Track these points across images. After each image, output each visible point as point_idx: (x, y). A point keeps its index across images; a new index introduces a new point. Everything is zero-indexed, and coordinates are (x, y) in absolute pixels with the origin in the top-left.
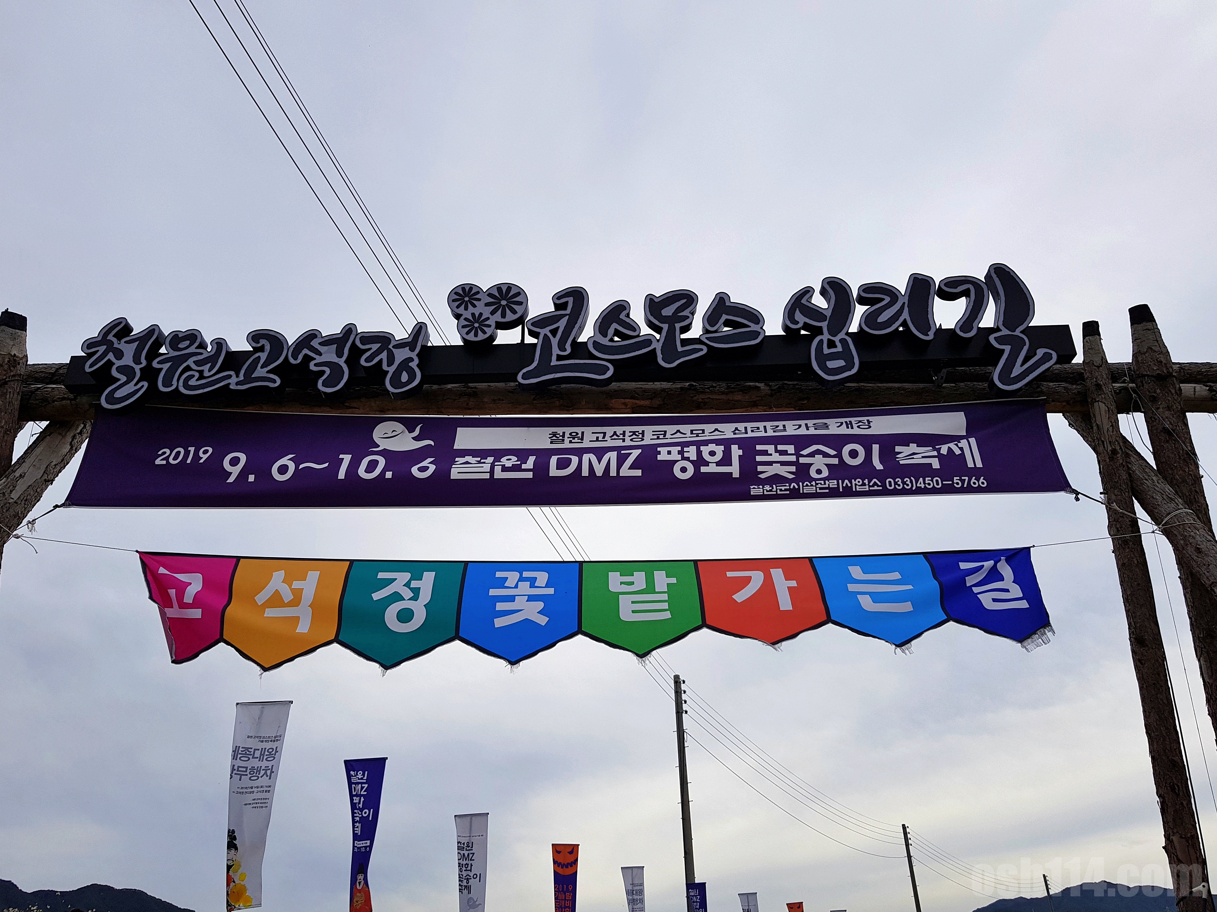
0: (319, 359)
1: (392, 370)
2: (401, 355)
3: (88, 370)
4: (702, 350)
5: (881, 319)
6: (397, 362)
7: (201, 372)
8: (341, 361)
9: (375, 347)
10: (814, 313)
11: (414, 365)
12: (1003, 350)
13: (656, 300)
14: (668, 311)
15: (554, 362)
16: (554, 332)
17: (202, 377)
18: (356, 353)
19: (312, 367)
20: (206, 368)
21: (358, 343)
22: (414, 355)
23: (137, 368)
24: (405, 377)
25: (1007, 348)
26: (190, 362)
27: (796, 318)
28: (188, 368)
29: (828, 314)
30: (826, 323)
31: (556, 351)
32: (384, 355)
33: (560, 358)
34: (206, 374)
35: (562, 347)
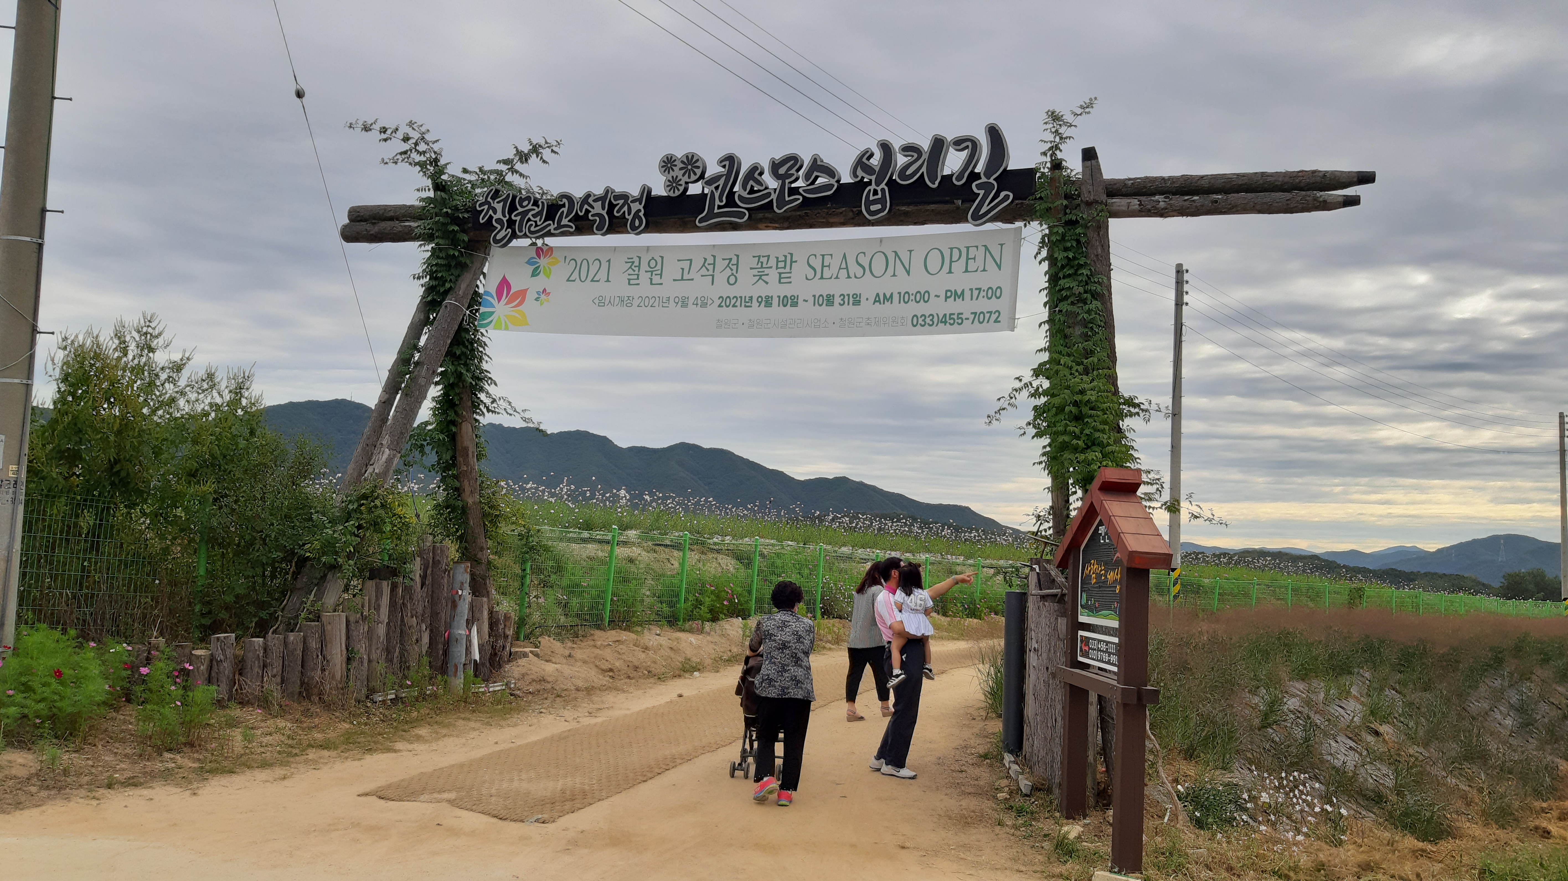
0: (593, 212)
1: (630, 218)
2: (635, 207)
3: (482, 222)
4: (799, 199)
5: (909, 172)
6: (633, 213)
7: (536, 222)
8: (604, 213)
9: (621, 202)
10: (869, 170)
11: (641, 214)
12: (979, 194)
13: (776, 162)
14: (782, 171)
15: (716, 211)
16: (717, 188)
17: (536, 226)
18: (612, 206)
19: (590, 218)
20: (538, 219)
21: (612, 200)
22: (641, 207)
23: (505, 220)
24: (637, 223)
25: (982, 192)
26: (530, 215)
27: (858, 173)
28: (529, 220)
29: (877, 169)
30: (875, 176)
31: (717, 202)
32: (626, 208)
33: (719, 207)
34: (539, 223)
35: (721, 200)
